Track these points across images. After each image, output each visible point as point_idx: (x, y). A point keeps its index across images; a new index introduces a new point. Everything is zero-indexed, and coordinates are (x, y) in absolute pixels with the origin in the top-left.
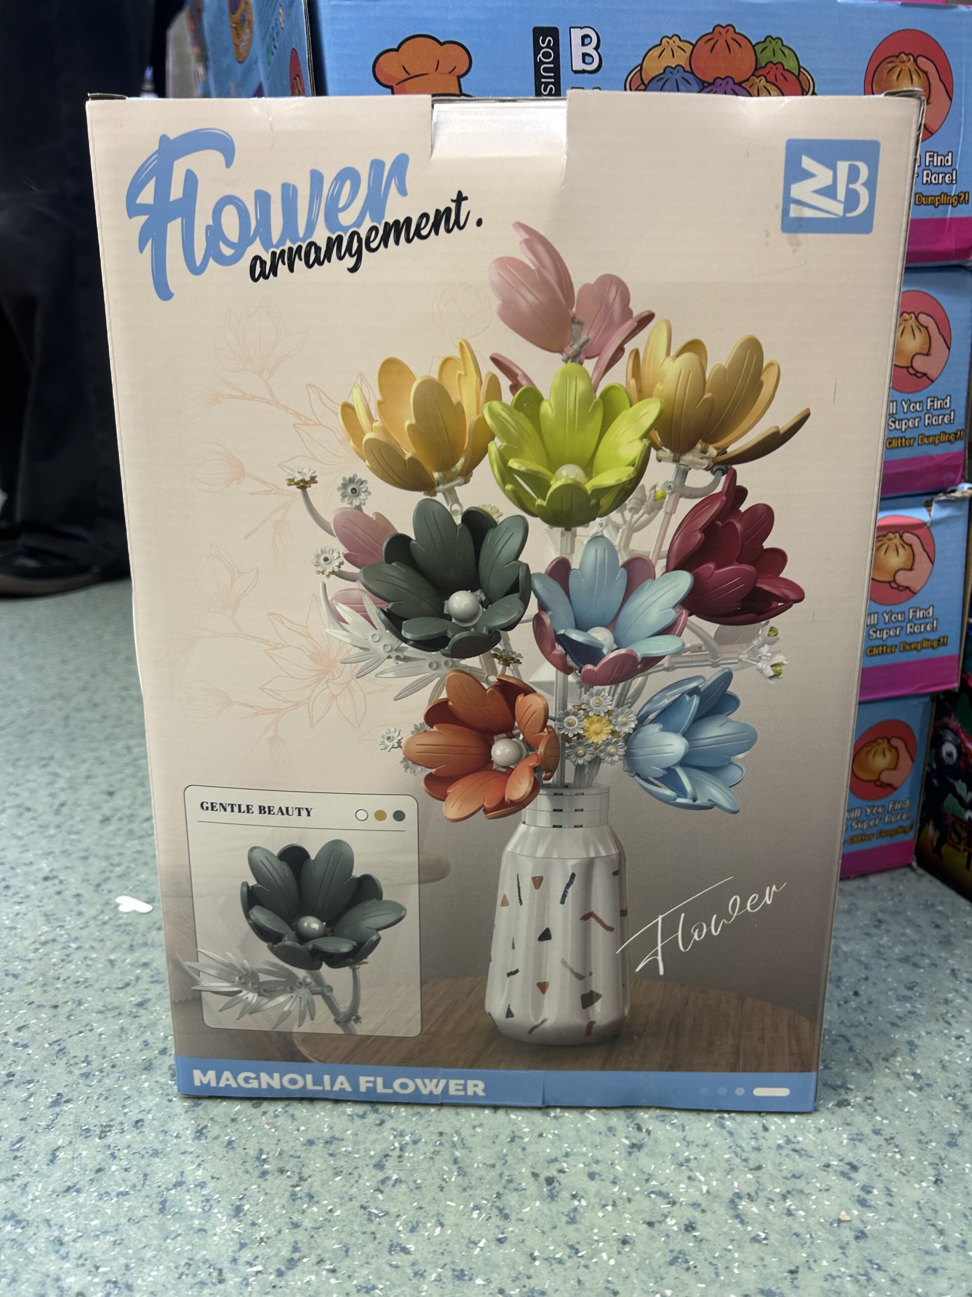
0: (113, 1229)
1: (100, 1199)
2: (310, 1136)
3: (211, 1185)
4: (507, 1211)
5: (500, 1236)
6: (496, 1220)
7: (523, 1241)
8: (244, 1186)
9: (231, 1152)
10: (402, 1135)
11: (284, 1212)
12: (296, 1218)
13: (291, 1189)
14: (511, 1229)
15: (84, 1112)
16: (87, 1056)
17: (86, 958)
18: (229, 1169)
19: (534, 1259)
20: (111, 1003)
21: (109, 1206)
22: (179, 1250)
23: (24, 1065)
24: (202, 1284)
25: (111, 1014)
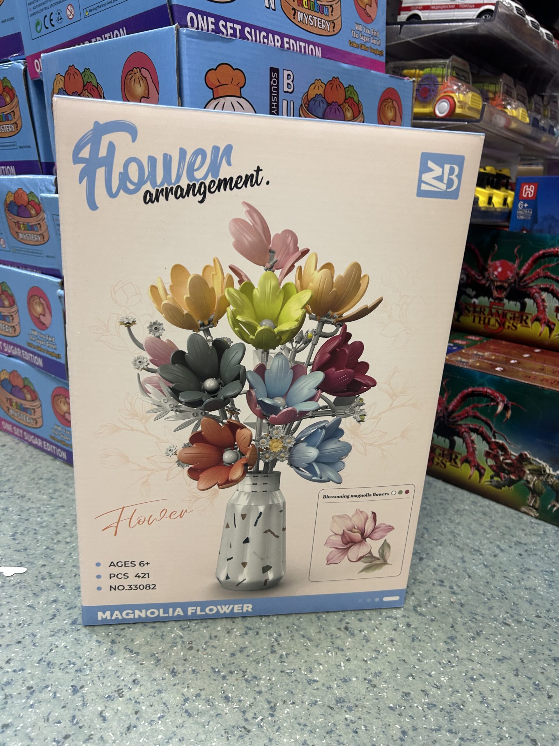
0: (173, 735)
1: (151, 725)
2: (232, 651)
3: (202, 693)
4: (341, 648)
5: (347, 658)
6: (339, 653)
7: (356, 656)
8: (219, 688)
9: (198, 674)
10: (271, 635)
11: (249, 689)
12: (257, 689)
13: (243, 678)
14: (348, 654)
15: (97, 689)
16: (69, 661)
17: (10, 609)
18: (205, 683)
19: (366, 661)
20: (55, 628)
21: (160, 726)
22: (215, 728)
23: (33, 680)
24: (241, 737)
25: (61, 634)
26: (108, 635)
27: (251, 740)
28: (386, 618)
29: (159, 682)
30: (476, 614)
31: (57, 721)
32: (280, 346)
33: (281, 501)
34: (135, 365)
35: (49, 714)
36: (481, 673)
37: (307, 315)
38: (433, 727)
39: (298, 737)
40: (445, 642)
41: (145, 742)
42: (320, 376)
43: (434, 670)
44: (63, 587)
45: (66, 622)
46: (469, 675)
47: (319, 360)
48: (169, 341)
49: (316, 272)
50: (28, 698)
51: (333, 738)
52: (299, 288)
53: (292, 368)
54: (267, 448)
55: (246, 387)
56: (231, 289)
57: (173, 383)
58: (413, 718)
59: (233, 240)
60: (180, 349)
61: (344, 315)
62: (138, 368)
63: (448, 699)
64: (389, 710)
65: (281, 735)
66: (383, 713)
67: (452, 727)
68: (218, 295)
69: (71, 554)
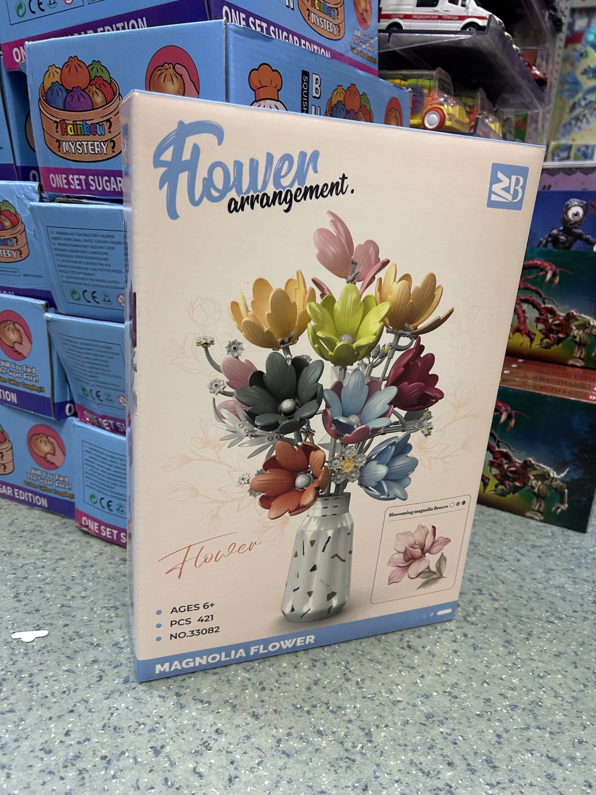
0: (279, 778)
1: (253, 772)
2: (306, 685)
3: (293, 731)
4: (411, 666)
5: (420, 675)
6: (411, 671)
7: (429, 672)
8: (308, 723)
9: (281, 714)
10: (339, 663)
11: (338, 720)
12: (346, 718)
13: (328, 710)
14: (420, 671)
15: (180, 746)
16: (136, 722)
17: (46, 677)
18: (291, 721)
19: (439, 675)
20: (106, 691)
21: (261, 771)
22: (320, 764)
23: (103, 749)
24: (348, 767)
25: (116, 695)
26: (169, 688)
27: (359, 769)
28: (442, 631)
29: (244, 727)
30: (521, 617)
31: (149, 787)
32: (357, 362)
33: (349, 524)
34: (211, 389)
35: (138, 781)
36: (545, 670)
37: (385, 328)
38: (522, 726)
39: (403, 758)
40: (504, 646)
41: (253, 790)
42: (394, 390)
43: (504, 674)
44: (98, 645)
45: (116, 682)
46: (536, 673)
47: (394, 373)
48: (247, 361)
49: (395, 283)
50: (106, 769)
51: (437, 752)
52: (378, 300)
53: (368, 384)
54: (339, 469)
55: (323, 407)
56: (313, 304)
57: (249, 406)
58: (502, 721)
59: (317, 251)
60: (258, 369)
61: (418, 328)
62: (214, 392)
63: (526, 698)
64: (478, 718)
65: (386, 759)
66: (474, 721)
67: (538, 724)
68: (300, 310)
69: (92, 609)
